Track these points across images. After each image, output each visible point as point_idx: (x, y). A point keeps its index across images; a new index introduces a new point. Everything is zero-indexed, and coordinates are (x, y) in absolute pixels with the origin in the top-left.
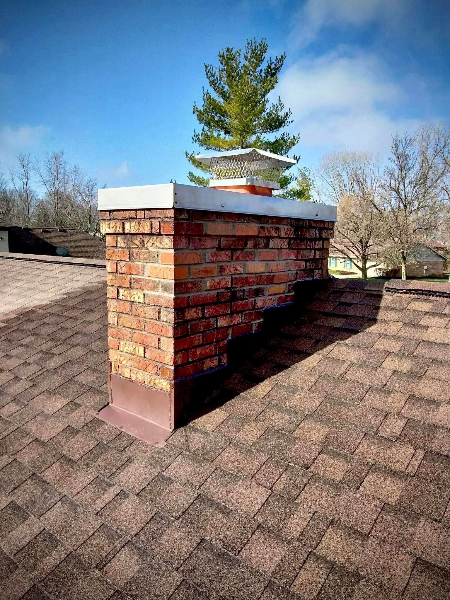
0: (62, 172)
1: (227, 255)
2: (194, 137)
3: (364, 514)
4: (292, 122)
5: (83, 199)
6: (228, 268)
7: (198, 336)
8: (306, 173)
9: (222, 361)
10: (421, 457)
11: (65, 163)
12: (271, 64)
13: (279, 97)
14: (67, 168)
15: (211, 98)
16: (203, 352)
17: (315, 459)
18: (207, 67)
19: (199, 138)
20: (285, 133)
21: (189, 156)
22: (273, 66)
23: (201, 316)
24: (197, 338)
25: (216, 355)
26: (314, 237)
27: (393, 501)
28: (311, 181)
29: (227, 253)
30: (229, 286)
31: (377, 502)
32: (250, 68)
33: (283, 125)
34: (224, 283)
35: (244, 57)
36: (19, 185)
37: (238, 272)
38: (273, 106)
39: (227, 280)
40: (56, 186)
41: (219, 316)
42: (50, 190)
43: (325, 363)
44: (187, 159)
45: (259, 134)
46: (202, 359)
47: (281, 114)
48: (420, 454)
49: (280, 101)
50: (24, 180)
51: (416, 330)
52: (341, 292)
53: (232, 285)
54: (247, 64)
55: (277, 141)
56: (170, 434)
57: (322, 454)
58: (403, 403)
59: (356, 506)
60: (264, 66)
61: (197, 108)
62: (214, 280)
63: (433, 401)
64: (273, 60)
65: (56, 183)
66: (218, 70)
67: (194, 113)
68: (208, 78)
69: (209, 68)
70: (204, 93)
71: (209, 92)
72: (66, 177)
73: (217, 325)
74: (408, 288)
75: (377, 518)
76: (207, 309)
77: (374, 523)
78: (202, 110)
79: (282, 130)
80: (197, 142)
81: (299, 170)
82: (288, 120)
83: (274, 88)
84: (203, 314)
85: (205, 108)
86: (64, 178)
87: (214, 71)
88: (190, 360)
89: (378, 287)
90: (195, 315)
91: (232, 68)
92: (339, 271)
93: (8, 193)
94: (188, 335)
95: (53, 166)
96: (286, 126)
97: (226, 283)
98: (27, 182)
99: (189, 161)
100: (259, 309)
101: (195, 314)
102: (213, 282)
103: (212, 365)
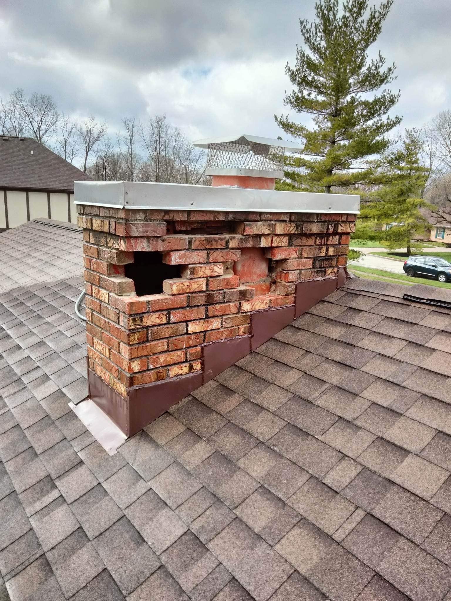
0: (163, 136)
1: (201, 256)
2: (285, 99)
3: (268, 579)
4: (396, 78)
5: (181, 163)
6: (203, 270)
7: (161, 342)
8: (415, 134)
9: (194, 367)
10: (359, 519)
11: (166, 126)
12: (375, 12)
13: (380, 51)
14: (168, 132)
15: (305, 56)
16: (168, 359)
17: (247, 498)
18: (302, 23)
19: (290, 100)
20: (387, 90)
21: (279, 120)
22: (377, 15)
23: (165, 321)
24: (160, 345)
25: (186, 361)
26: (325, 231)
27: (303, 569)
28: (421, 143)
29: (200, 254)
30: (204, 289)
31: (287, 567)
32: (351, 18)
33: (385, 82)
34: (197, 286)
35: (343, 7)
36: (124, 149)
37: (216, 274)
38: (373, 62)
39: (201, 283)
40: (158, 150)
41: (191, 321)
42: (152, 154)
43: (304, 382)
44: (276, 124)
45: (353, 95)
46: (167, 366)
47: (382, 70)
48: (359, 515)
49: (380, 56)
50: (129, 144)
51: (419, 353)
52: (356, 294)
53: (207, 288)
54: (348, 14)
55: (376, 101)
56: (124, 441)
57: (256, 494)
58: (366, 445)
59: (264, 566)
60: (366, 15)
61: (289, 68)
62: (182, 284)
63: (401, 449)
64: (378, 8)
65: (158, 147)
66: (314, 25)
67: (286, 73)
68: (304, 35)
69: (305, 23)
70: (298, 51)
71: (303, 49)
72: (167, 141)
73: (187, 329)
74: (429, 298)
75: (279, 588)
76: (174, 314)
77: (274, 593)
78: (295, 70)
79: (383, 87)
80: (289, 104)
81: (407, 131)
82: (392, 76)
83: (376, 40)
84: (169, 319)
85: (298, 67)
86: (165, 142)
87: (310, 26)
88: (151, 367)
89: (397, 293)
90: (158, 321)
91: (329, 22)
92: (446, 244)
93: (116, 156)
94: (147, 341)
95: (156, 130)
96: (388, 83)
97: (198, 287)
98: (131, 146)
99: (279, 125)
100: (246, 312)
101: (157, 319)
102: (181, 285)
103: (180, 372)
